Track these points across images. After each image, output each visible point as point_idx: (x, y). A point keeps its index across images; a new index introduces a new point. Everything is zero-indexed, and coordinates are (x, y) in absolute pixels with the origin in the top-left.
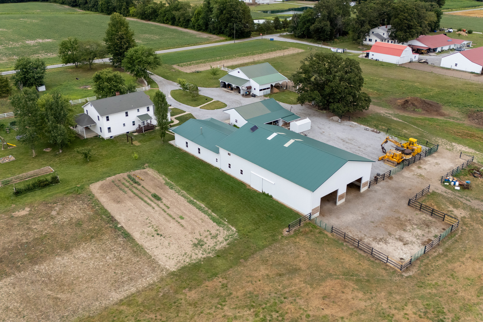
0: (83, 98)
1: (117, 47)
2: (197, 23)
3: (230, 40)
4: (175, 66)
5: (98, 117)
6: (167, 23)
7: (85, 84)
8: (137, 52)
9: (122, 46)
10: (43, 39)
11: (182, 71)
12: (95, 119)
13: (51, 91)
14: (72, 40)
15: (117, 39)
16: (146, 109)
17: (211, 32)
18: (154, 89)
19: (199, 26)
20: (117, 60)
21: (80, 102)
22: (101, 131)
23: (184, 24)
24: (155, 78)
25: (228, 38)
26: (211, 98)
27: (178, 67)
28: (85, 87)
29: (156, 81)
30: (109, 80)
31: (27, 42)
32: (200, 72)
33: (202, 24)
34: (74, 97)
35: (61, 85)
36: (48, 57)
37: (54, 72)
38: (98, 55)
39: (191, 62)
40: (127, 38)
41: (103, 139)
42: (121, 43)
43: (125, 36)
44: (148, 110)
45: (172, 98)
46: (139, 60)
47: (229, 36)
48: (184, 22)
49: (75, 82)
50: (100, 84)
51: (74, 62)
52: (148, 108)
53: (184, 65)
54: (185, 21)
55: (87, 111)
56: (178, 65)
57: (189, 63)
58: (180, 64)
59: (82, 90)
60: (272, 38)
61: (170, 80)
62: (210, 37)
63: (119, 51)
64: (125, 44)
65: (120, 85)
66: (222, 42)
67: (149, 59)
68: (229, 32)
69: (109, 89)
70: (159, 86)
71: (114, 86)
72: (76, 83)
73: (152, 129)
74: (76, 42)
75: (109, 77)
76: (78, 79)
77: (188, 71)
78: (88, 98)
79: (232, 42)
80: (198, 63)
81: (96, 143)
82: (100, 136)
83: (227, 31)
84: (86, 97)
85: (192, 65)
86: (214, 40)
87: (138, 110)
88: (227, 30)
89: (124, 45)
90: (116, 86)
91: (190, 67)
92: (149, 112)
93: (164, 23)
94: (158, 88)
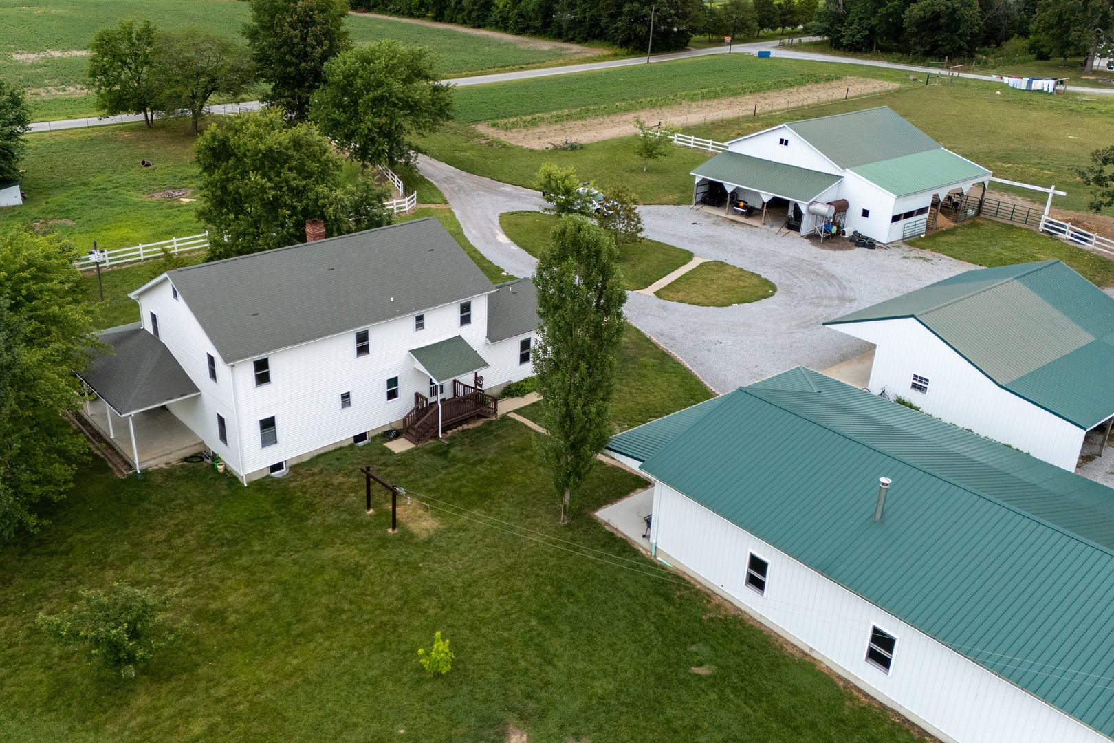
0: (157, 237)
1: (290, 52)
2: (516, 11)
3: (628, 55)
4: (482, 128)
5: (211, 360)
6: (419, 17)
7: (169, 184)
8: (369, 61)
9: (309, 49)
10: (63, 50)
11: (514, 142)
12: (197, 371)
13: (40, 207)
14: (136, 29)
15: (291, 25)
16: (454, 312)
17: (559, 36)
18: (433, 206)
19: (521, 20)
20: (289, 99)
21: (142, 257)
22: (223, 437)
23: (474, 14)
24: (426, 165)
25: (619, 51)
26: (684, 251)
27: (493, 130)
28: (171, 196)
29: (431, 176)
30: (271, 161)
31: (17, 57)
32: (582, 147)
33: (533, 10)
34: (124, 232)
35: (84, 184)
36: (67, 97)
37: (71, 141)
38: (222, 83)
39: (536, 115)
40: (326, 22)
41: (230, 478)
42: (303, 39)
43: (318, 17)
44: (465, 320)
45: (514, 247)
46: (378, 93)
47: (624, 44)
48: (473, 10)
49: (137, 174)
50: (228, 180)
51: (140, 108)
52: (466, 308)
53: (515, 125)
54: (476, 7)
55: (154, 317)
56: (494, 125)
57: (528, 118)
58: (498, 121)
59: (159, 205)
60: (764, 49)
61: (483, 173)
62: (562, 49)
63: (297, 65)
64: (320, 43)
65: (322, 189)
66: (603, 61)
67: (415, 91)
68: (624, 31)
69: (271, 203)
70: (446, 195)
71: (291, 189)
72: (139, 177)
73: (480, 416)
74: (149, 36)
75: (270, 150)
76: (148, 165)
77: (537, 145)
78: (175, 240)
79: (640, 61)
80: (559, 119)
81: (190, 508)
82: (215, 458)
83: (617, 28)
84: (169, 233)
85: (542, 125)
86: (577, 57)
87: (420, 318)
88: (620, 24)
89: (313, 48)
90: (299, 193)
91: (537, 130)
92: (467, 327)
93: (411, 15)
94: (446, 203)
